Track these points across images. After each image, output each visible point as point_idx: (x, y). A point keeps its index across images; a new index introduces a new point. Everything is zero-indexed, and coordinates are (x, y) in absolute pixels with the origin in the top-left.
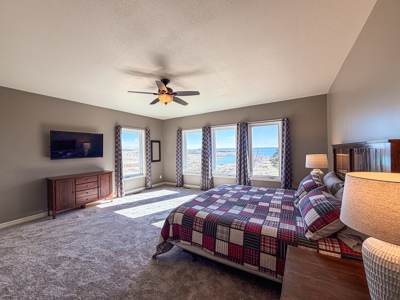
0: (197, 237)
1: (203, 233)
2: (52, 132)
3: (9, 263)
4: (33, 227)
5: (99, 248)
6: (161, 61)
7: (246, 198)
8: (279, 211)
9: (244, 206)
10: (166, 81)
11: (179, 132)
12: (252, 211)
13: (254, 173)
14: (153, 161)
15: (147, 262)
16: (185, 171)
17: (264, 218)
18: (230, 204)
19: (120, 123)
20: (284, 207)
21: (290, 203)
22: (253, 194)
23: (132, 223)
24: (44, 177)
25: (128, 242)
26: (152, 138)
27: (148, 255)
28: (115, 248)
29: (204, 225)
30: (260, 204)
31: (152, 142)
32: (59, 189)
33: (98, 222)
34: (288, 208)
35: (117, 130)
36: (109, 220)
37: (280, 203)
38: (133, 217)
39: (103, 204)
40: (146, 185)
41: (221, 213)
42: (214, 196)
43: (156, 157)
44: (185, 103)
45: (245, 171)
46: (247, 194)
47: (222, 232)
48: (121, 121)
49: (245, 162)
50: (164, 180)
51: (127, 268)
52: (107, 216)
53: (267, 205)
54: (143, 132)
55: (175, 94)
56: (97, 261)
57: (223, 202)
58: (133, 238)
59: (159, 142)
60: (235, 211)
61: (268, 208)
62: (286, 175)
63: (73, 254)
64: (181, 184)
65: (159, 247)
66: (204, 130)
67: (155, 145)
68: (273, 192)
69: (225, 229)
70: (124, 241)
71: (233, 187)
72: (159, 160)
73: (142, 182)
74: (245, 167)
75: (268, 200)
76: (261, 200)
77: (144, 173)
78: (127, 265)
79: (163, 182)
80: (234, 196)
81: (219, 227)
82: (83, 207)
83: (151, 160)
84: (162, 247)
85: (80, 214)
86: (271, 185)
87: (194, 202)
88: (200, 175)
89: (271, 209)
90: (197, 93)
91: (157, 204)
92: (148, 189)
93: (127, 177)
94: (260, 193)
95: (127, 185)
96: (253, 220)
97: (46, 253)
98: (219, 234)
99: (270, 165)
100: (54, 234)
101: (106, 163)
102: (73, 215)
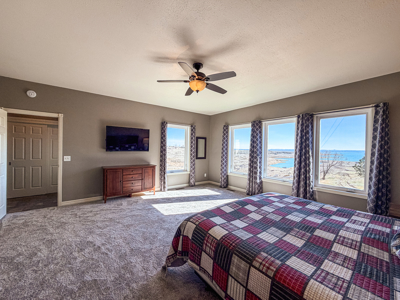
0: (207, 262)
1: (214, 259)
2: (108, 127)
3: (55, 236)
4: (88, 208)
5: (121, 241)
6: (186, 38)
7: (295, 217)
8: (353, 254)
9: (288, 231)
10: (197, 66)
11: (226, 128)
12: (299, 243)
13: (321, 182)
14: (197, 158)
15: (155, 272)
16: (231, 171)
17: (318, 263)
18: (266, 223)
19: (167, 119)
20: (365, 248)
21: (382, 243)
22: (311, 213)
23: (162, 219)
24: (101, 165)
25: (147, 242)
26: (197, 135)
27: (159, 264)
28: (134, 245)
29: (216, 248)
30: (319, 233)
31: (198, 138)
32: (110, 177)
33: (133, 213)
34: (374, 252)
35: (163, 125)
36: (144, 213)
37: (358, 238)
38: (166, 213)
39: (147, 195)
40: (189, 182)
41: (245, 236)
42: (250, 207)
43: (201, 154)
44: (223, 91)
45: (307, 178)
46: (300, 211)
47: (238, 268)
48: (167, 117)
49: (307, 165)
50: (209, 178)
51: (132, 273)
52: (144, 209)
53: (330, 236)
54: (188, 128)
55: (208, 79)
56: (112, 255)
57: (258, 217)
58: (154, 237)
59: (205, 138)
60: (269, 237)
61: (330, 244)
62: (378, 190)
63: (98, 241)
64: (225, 185)
65: (168, 258)
66: (253, 125)
67: (201, 142)
68: (348, 215)
69: (243, 265)
70: (145, 239)
71: (281, 198)
72: (205, 158)
73: (186, 179)
74: (307, 172)
75: (335, 228)
76: (322, 227)
77: (188, 169)
78: (135, 270)
79: (207, 181)
80: (278, 211)
81: (235, 259)
82: (130, 196)
83: (195, 156)
84: (172, 260)
85: (124, 202)
86: (347, 203)
87: (218, 212)
88: (247, 177)
89: (337, 248)
90: (233, 74)
91: (193, 203)
92: (191, 186)
93: (172, 172)
94: (322, 212)
95: (170, 180)
96: (295, 263)
97: (82, 234)
98: (233, 269)
99: (353, 172)
100: (97, 218)
101: (152, 157)
102: (119, 202)
